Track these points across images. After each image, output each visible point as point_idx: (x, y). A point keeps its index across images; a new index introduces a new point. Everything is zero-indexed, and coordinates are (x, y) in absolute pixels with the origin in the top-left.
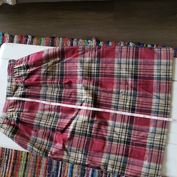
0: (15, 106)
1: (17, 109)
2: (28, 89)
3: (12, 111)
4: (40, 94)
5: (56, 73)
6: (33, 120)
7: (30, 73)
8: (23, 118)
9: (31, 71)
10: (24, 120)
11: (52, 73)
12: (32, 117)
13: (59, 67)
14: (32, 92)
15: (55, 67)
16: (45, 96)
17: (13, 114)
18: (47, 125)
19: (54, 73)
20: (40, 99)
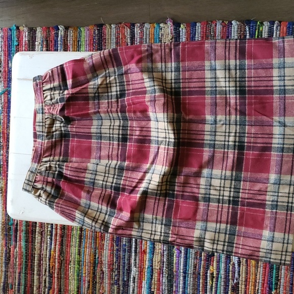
0: (53, 153)
1: (57, 158)
2: (72, 126)
3: (49, 161)
4: (91, 133)
5: (113, 94)
6: (84, 174)
7: (69, 97)
8: (68, 173)
9: (72, 94)
10: (69, 175)
11: (107, 94)
12: (81, 169)
13: (116, 83)
14: (78, 130)
15: (110, 84)
16: (100, 135)
17: (52, 165)
18: (107, 182)
19: (110, 94)
20: (93, 140)
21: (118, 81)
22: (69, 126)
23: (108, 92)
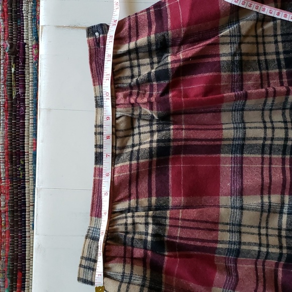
0: (133, 190)
1: (144, 201)
2: (177, 126)
3: (129, 210)
4: (221, 140)
5: (269, 57)
6: (214, 234)
7: (179, 68)
8: (179, 233)
9: (185, 60)
10: (181, 238)
11: (256, 58)
12: (207, 222)
13: (275, 36)
14: (192, 134)
15: (263, 36)
16: (240, 142)
17: (137, 220)
18: (268, 246)
19: (262, 58)
20: (222, 155)
21: (279, 32)
22: (172, 127)
23: (258, 54)
